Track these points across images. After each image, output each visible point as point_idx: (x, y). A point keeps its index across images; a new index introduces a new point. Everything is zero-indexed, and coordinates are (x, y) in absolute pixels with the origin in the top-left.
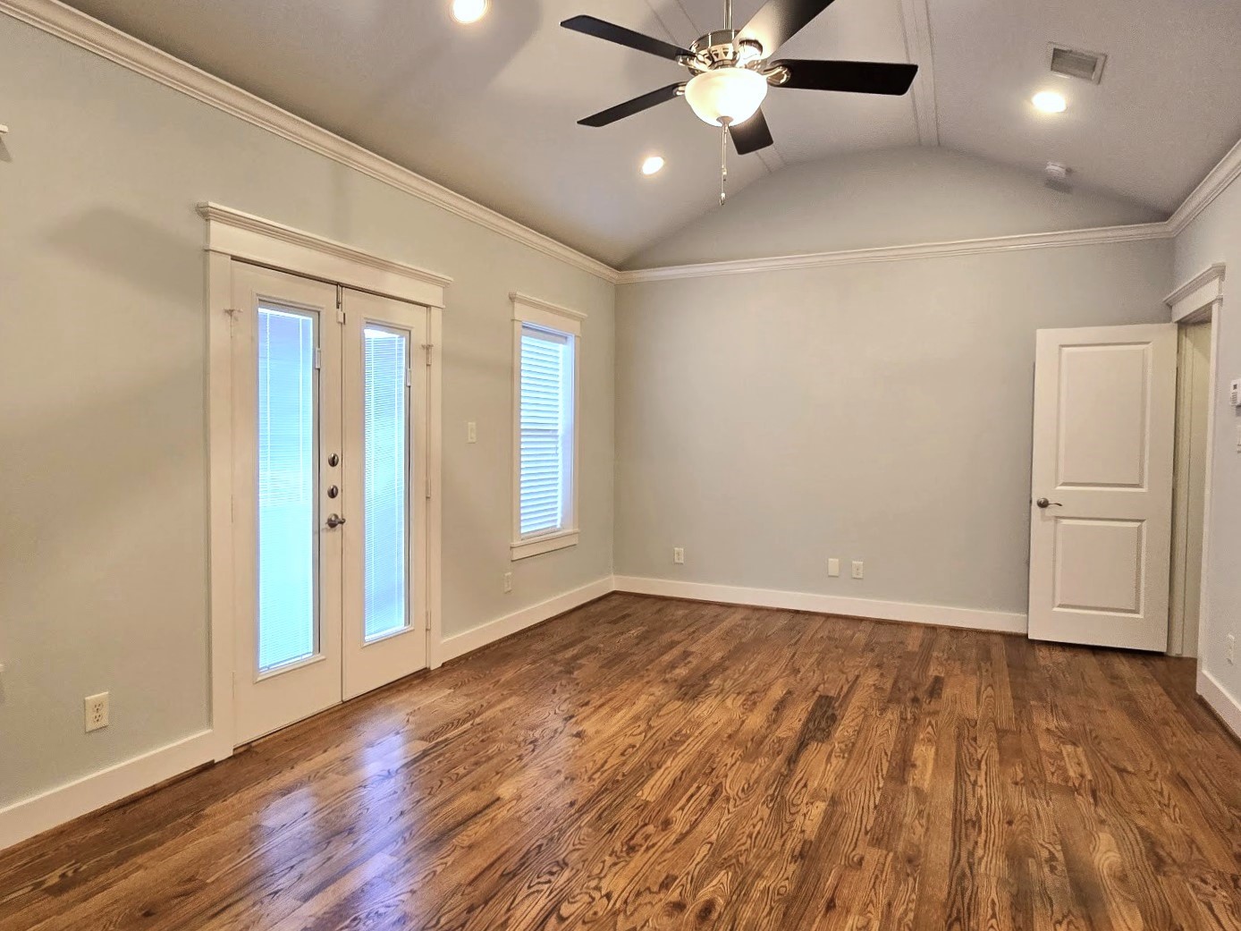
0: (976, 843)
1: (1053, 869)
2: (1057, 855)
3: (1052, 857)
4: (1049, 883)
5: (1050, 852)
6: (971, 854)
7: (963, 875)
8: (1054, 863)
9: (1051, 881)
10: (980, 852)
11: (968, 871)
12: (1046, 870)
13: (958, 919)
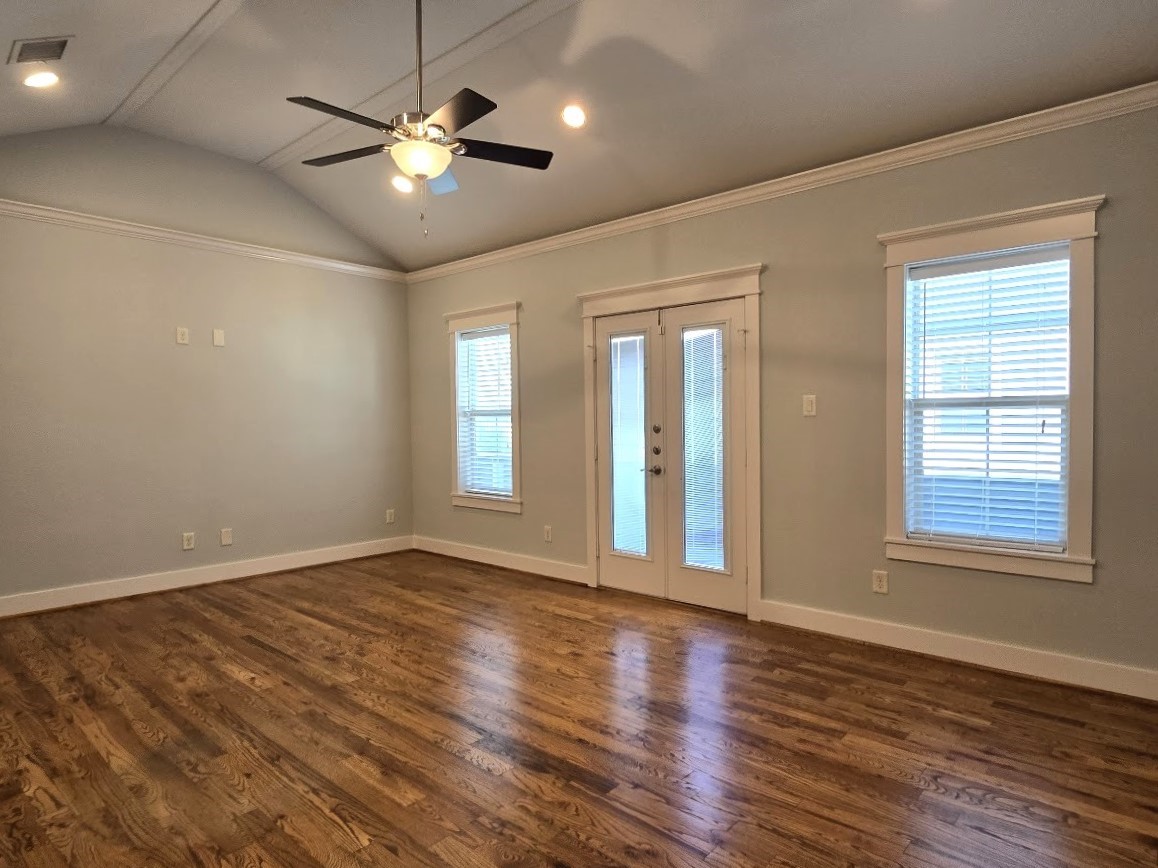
0: (255, 748)
1: (189, 763)
2: (192, 774)
3: (194, 769)
4: (185, 752)
5: (199, 773)
6: (251, 740)
7: (242, 727)
8: (191, 767)
9: (184, 754)
10: (246, 743)
11: (241, 731)
12: (192, 759)
13: (222, 710)
